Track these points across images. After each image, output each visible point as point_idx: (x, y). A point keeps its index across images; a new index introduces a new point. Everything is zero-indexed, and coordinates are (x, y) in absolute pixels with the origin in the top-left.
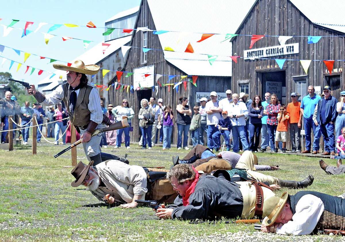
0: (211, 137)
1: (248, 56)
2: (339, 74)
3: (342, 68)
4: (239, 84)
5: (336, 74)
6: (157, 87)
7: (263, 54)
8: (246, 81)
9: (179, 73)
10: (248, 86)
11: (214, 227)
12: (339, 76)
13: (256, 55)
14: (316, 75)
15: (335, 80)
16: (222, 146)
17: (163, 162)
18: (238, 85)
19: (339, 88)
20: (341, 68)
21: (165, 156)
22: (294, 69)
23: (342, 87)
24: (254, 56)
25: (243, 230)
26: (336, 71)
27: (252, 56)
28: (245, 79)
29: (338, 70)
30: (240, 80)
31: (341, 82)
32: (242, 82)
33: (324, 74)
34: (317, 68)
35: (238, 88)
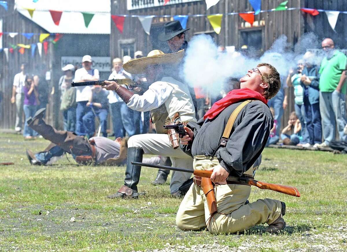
0: (81, 120)
1: (133, 5)
2: (260, 29)
3: (265, 20)
4: (121, 45)
5: (255, 29)
6: (6, 50)
7: (153, 3)
8: (130, 41)
9: (37, 30)
10: (133, 48)
11: (73, 246)
12: (260, 31)
13: (144, 4)
14: (228, 31)
15: (255, 36)
16: (96, 131)
17: (13, 155)
18: (119, 46)
19: (260, 49)
20: (263, 20)
21: (16, 147)
22: (197, 22)
23: (265, 46)
24: (141, 4)
25: (113, 250)
26: (256, 24)
27: (138, 5)
28: (128, 38)
29: (259, 23)
30: (122, 39)
31: (263, 39)
32: (125, 41)
33: (239, 30)
34: (229, 21)
35: (119, 50)
